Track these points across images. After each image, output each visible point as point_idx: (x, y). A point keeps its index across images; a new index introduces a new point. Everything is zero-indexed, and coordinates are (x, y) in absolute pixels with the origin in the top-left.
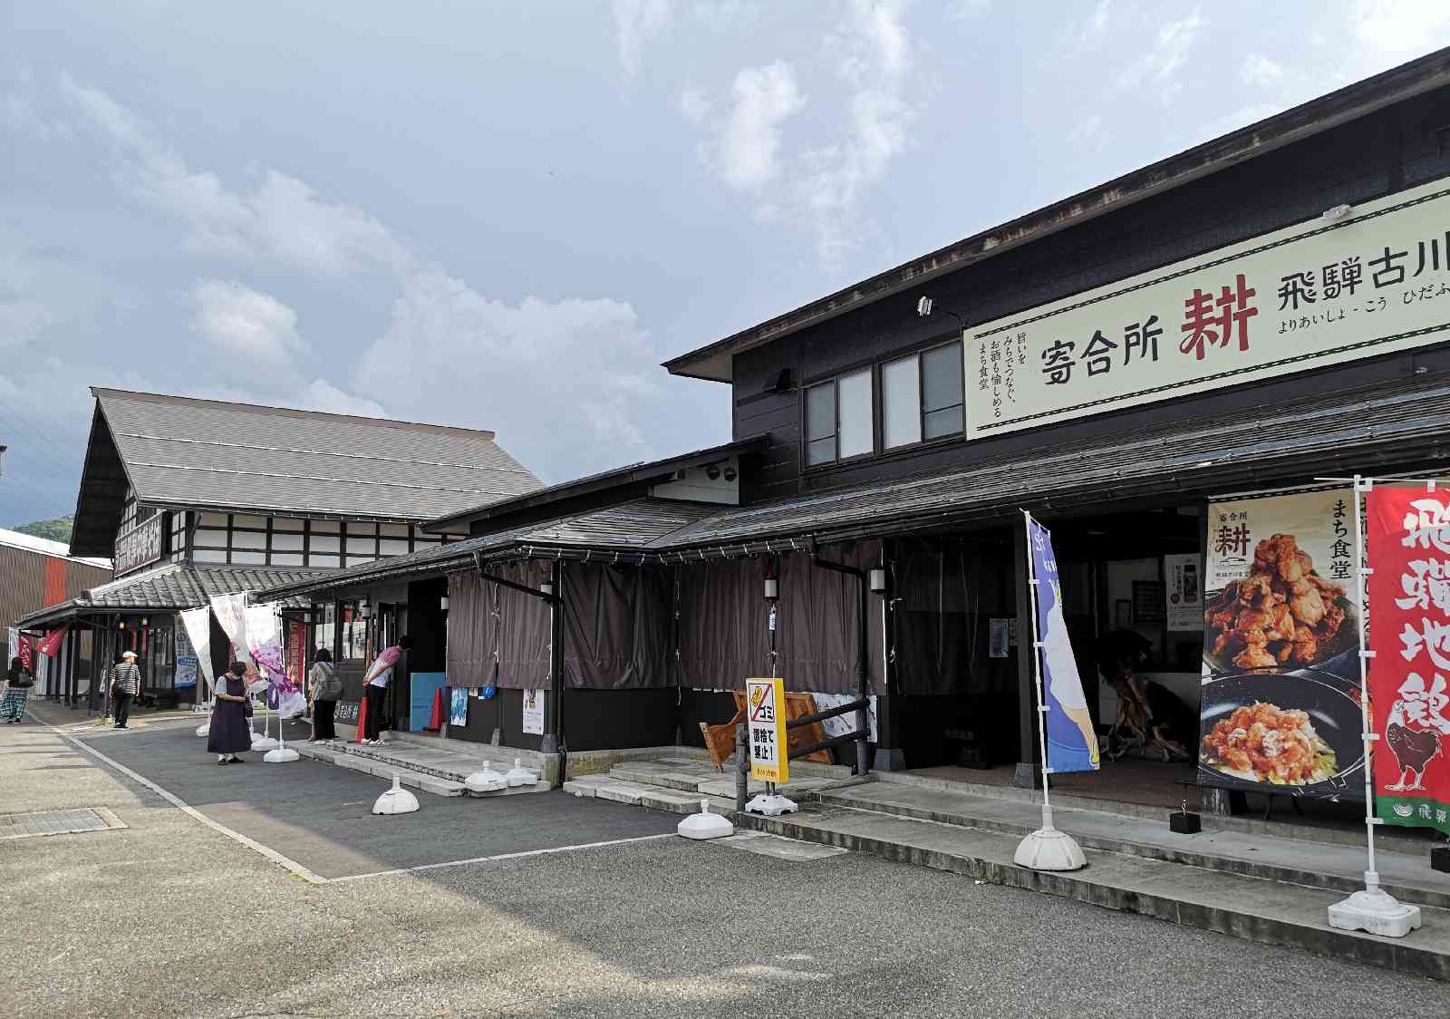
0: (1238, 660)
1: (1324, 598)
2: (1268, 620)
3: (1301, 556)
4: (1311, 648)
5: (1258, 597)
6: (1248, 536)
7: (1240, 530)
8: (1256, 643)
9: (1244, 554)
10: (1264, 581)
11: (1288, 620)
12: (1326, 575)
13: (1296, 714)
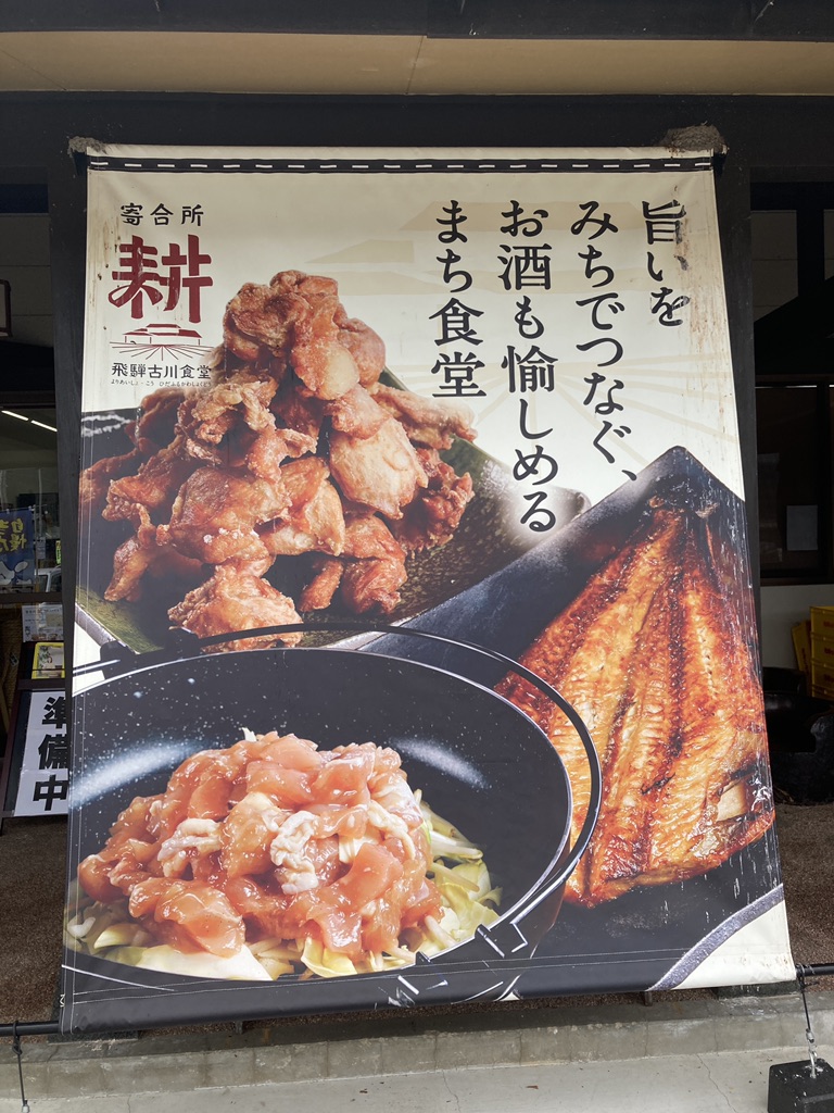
0: (187, 611)
1: (419, 446)
2: (271, 497)
3: (354, 334)
4: (390, 577)
5: (238, 437)
6: (204, 270)
7: (184, 251)
8: (238, 563)
9: (195, 316)
10: (254, 394)
11: (326, 502)
12: (422, 387)
13: (365, 757)
